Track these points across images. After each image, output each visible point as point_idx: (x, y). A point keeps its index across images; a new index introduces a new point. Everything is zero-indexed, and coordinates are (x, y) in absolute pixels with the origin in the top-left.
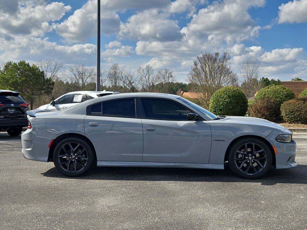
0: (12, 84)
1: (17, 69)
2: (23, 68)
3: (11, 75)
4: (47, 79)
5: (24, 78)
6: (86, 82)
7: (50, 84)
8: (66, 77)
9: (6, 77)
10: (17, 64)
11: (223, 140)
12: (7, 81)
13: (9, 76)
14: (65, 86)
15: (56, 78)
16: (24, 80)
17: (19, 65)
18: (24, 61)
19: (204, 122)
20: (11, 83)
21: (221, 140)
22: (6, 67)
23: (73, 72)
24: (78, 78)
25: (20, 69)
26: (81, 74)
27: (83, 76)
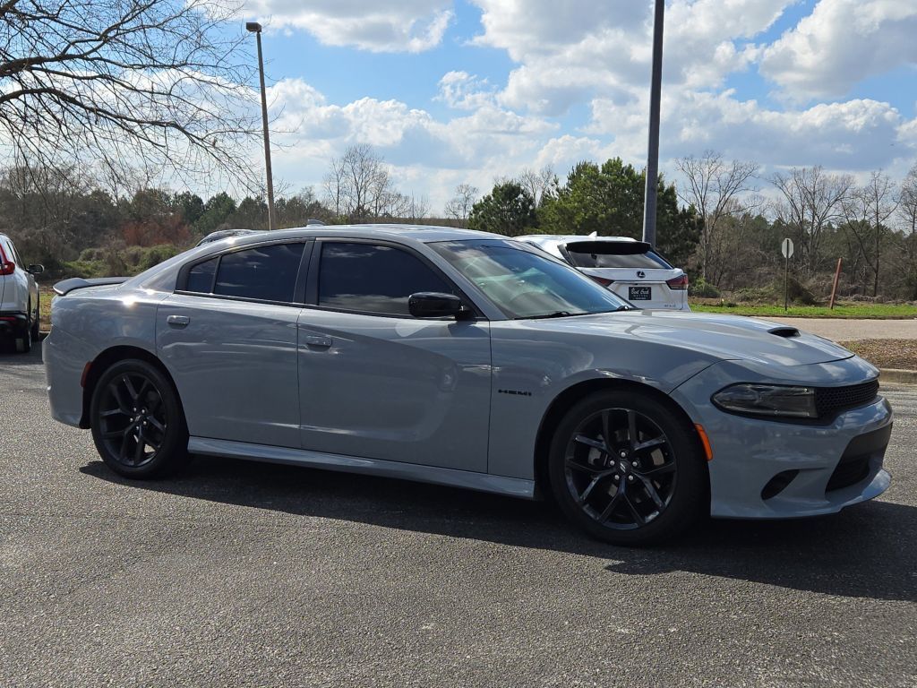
0: (581, 225)
1: (597, 184)
2: (615, 180)
3: (581, 202)
4: (684, 210)
5: (614, 210)
6: (824, 218)
7: (692, 226)
8: (764, 204)
9: (568, 206)
10: (600, 169)
11: (525, 394)
12: (569, 218)
13: (576, 204)
14: (770, 231)
15: (735, 207)
16: (613, 215)
17: (603, 172)
18: (618, 158)
19: (480, 325)
20: (578, 222)
21: (520, 393)
22: (572, 178)
23: (785, 188)
24: (799, 206)
25: (606, 183)
26: (809, 196)
27: (817, 201)
